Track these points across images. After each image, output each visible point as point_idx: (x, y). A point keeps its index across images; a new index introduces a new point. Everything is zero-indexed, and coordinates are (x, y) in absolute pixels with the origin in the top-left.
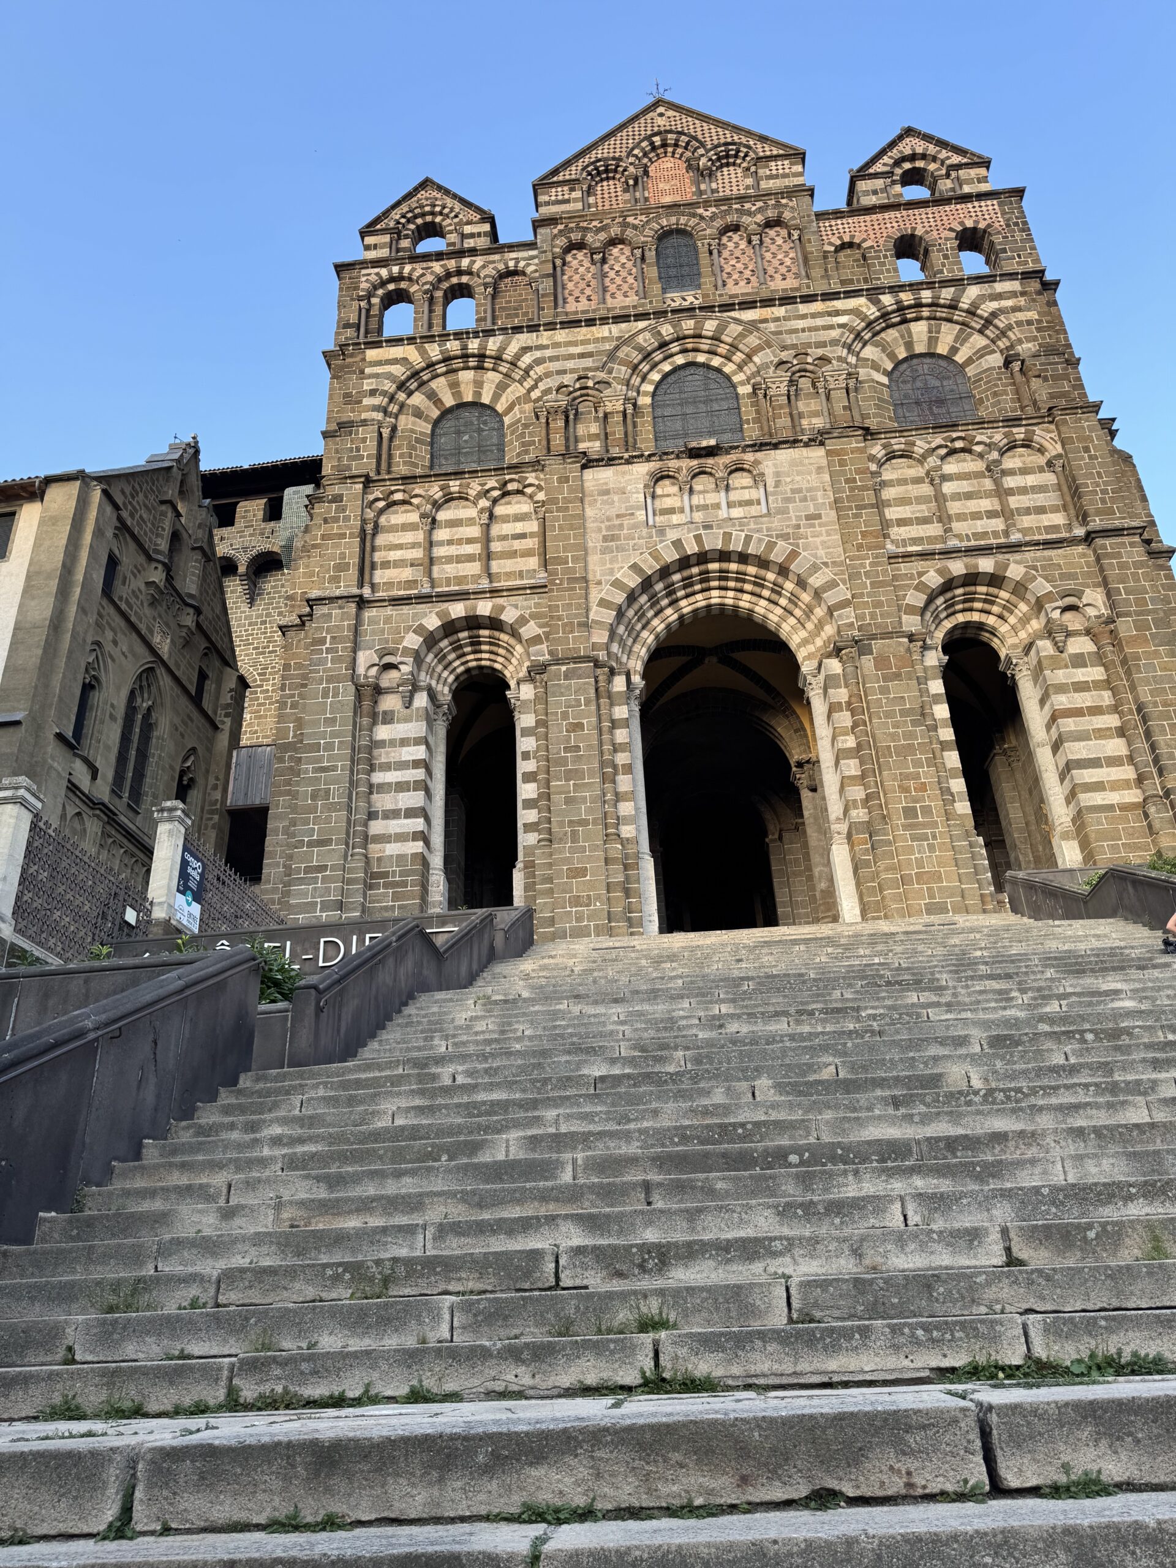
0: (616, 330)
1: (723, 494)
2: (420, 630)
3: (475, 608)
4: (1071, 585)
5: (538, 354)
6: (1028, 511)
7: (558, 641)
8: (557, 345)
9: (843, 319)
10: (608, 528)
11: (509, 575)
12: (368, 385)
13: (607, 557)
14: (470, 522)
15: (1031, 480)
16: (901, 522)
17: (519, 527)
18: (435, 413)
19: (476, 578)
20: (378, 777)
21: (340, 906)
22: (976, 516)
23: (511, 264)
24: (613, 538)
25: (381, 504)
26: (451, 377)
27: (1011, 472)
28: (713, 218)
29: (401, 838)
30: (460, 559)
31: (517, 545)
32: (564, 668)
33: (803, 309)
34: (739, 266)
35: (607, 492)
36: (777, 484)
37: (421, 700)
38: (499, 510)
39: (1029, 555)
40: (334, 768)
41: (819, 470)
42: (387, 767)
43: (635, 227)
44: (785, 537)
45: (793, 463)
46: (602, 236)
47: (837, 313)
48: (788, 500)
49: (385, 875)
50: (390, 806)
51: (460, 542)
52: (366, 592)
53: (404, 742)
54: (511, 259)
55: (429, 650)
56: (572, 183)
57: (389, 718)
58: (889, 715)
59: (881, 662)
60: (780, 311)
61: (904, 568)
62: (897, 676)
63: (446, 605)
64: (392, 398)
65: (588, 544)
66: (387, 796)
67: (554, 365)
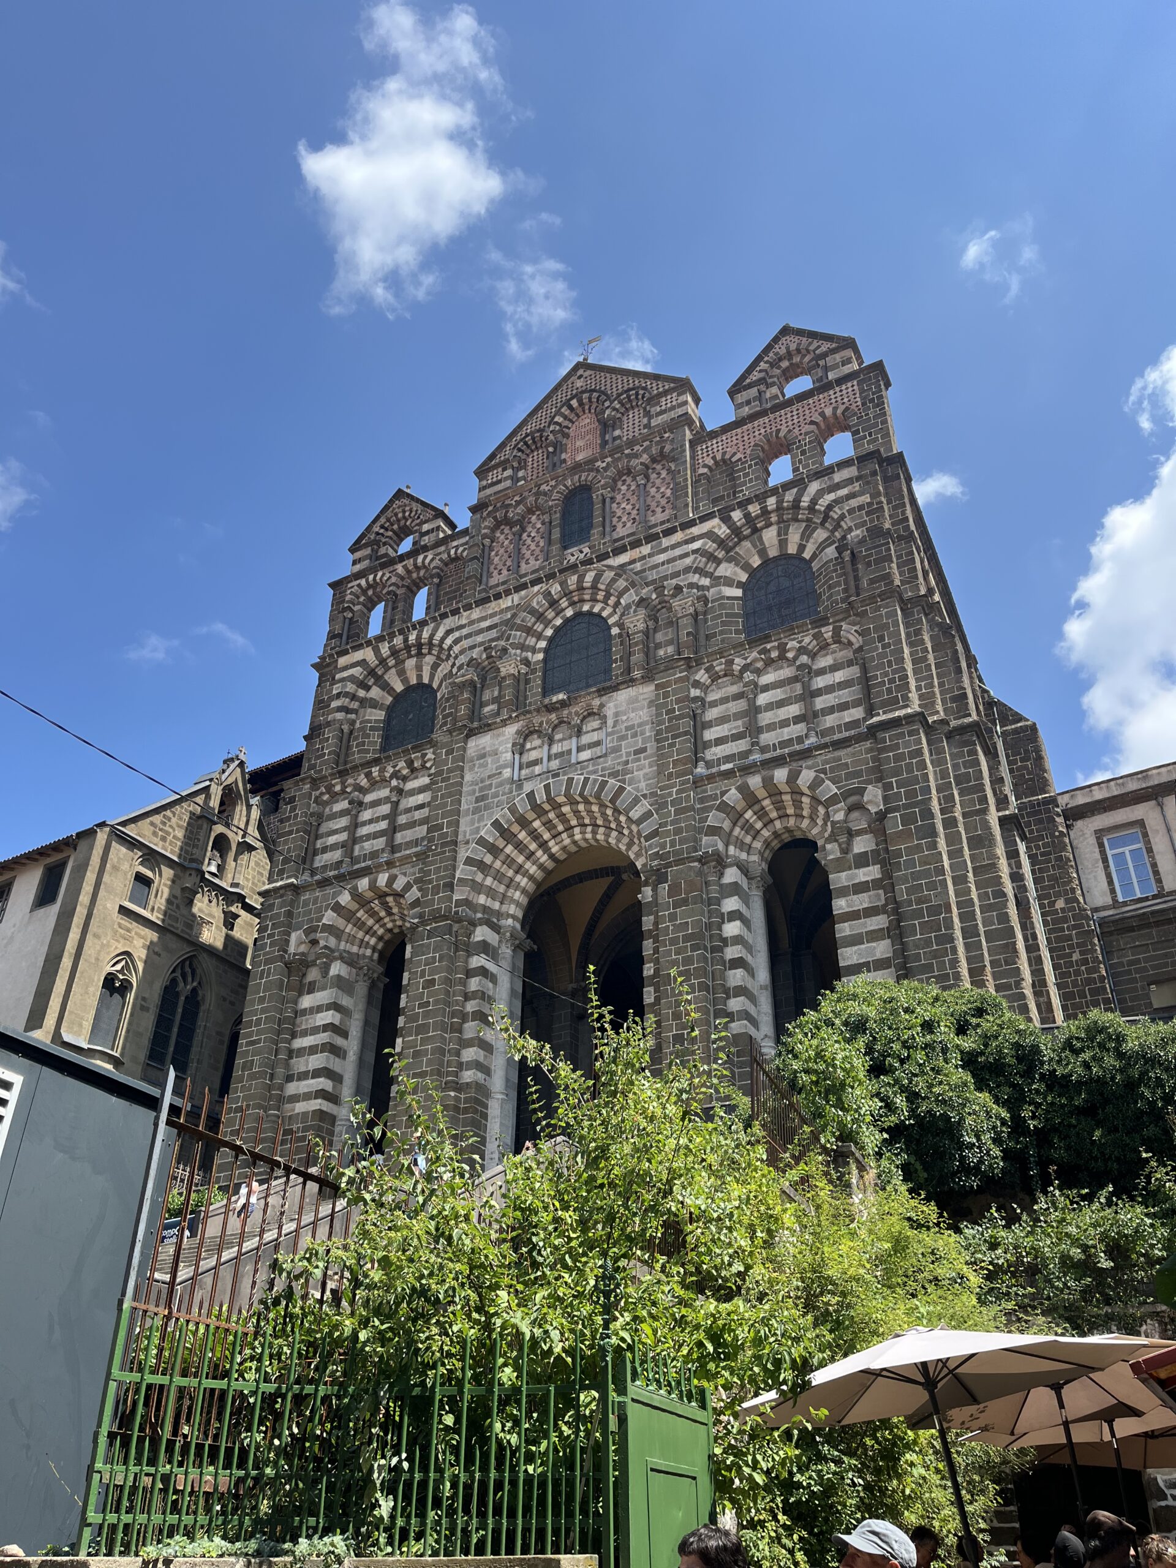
0: (516, 598)
1: (574, 740)
2: (336, 906)
3: (376, 881)
4: (855, 783)
5: (457, 634)
6: (831, 710)
7: (427, 904)
8: (472, 623)
9: (696, 545)
10: (481, 790)
11: (408, 844)
12: (336, 689)
13: (476, 816)
14: (384, 801)
15: (839, 676)
16: (719, 742)
17: (419, 799)
18: (388, 701)
19: (382, 852)
20: (297, 1043)
22: (784, 723)
23: (453, 552)
24: (482, 798)
25: (325, 797)
26: (399, 667)
27: (822, 672)
28: (605, 469)
29: (307, 1096)
30: (375, 836)
31: (416, 815)
32: (428, 928)
33: (666, 542)
34: (629, 507)
35: (484, 755)
36: (616, 723)
37: (335, 969)
38: (408, 786)
39: (822, 758)
40: (258, 1041)
41: (649, 704)
42: (305, 1033)
43: (545, 494)
44: (614, 774)
45: (632, 701)
46: (520, 509)
47: (693, 539)
48: (622, 738)
49: (292, 1131)
50: (303, 1069)
51: (376, 820)
52: (304, 878)
53: (320, 1009)
54: (453, 547)
55: (348, 922)
56: (504, 465)
57: (311, 988)
58: (674, 941)
59: (674, 890)
60: (646, 549)
61: (710, 789)
62: (685, 902)
63: (355, 882)
64: (353, 697)
65: (464, 806)
66: (302, 1060)
67: (465, 643)
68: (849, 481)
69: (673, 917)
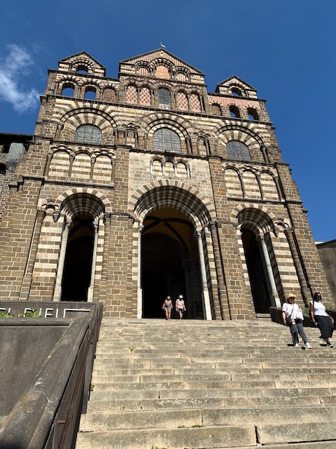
0: (143, 112)
2: (64, 194)
3: (86, 190)
4: (280, 216)
5: (117, 113)
6: (267, 192)
7: (117, 207)
8: (123, 112)
9: (214, 124)
10: (137, 172)
11: (99, 181)
12: (55, 110)
13: (136, 181)
14: (87, 161)
15: (268, 183)
16: (230, 188)
17: (105, 166)
18: (78, 125)
19: (88, 180)
20: (40, 246)
21: (19, 294)
22: (253, 190)
23: (110, 84)
24: (138, 176)
25: (55, 150)
26: (86, 114)
27: (263, 179)
28: (176, 86)
29: (47, 270)
30: (82, 173)
31: (104, 172)
32: (118, 216)
33: (202, 119)
34: (183, 102)
35: (137, 160)
36: (193, 169)
37: (61, 220)
38: (98, 159)
39: (268, 205)
40: (24, 240)
41: (206, 167)
42: (44, 243)
43: (152, 83)
44: (195, 186)
45: (198, 164)
46: (141, 83)
47: (213, 122)
48: (196, 175)
49: (39, 284)
50: (44, 258)
51: (83, 167)
52: (46, 178)
53: (53, 234)
54: (110, 83)
55: (67, 202)
56: (133, 66)
57: (48, 225)
58: (226, 249)
59: (225, 231)
60: (196, 118)
61: (231, 202)
62: (229, 236)
63: (75, 188)
64: (64, 116)
65: (129, 176)
66: (43, 254)
67: (122, 118)
68: (264, 128)
69: (225, 240)
